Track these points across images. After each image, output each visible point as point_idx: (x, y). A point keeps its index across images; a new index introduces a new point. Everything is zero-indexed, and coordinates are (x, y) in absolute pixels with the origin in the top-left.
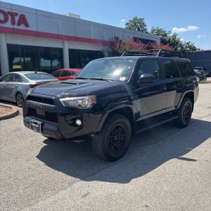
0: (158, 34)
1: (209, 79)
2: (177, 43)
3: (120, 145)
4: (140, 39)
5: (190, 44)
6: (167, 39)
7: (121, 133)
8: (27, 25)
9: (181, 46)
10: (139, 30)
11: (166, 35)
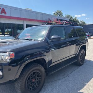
0: (68, 17)
1: (92, 37)
2: (77, 21)
3: (37, 85)
4: (60, 20)
5: (83, 22)
6: (72, 19)
7: (38, 76)
8: (5, 13)
9: (79, 22)
10: (60, 16)
11: (72, 18)
